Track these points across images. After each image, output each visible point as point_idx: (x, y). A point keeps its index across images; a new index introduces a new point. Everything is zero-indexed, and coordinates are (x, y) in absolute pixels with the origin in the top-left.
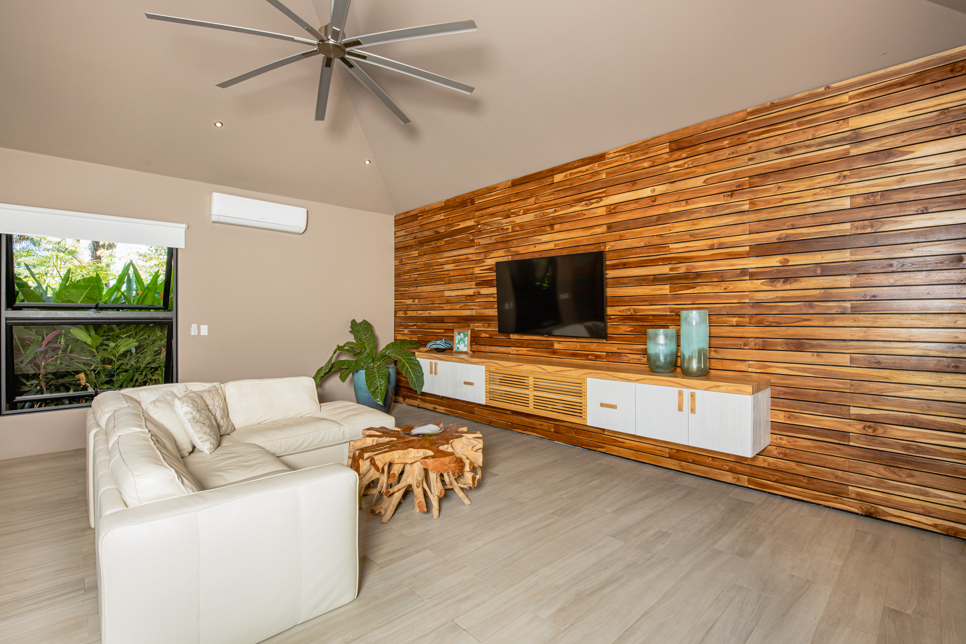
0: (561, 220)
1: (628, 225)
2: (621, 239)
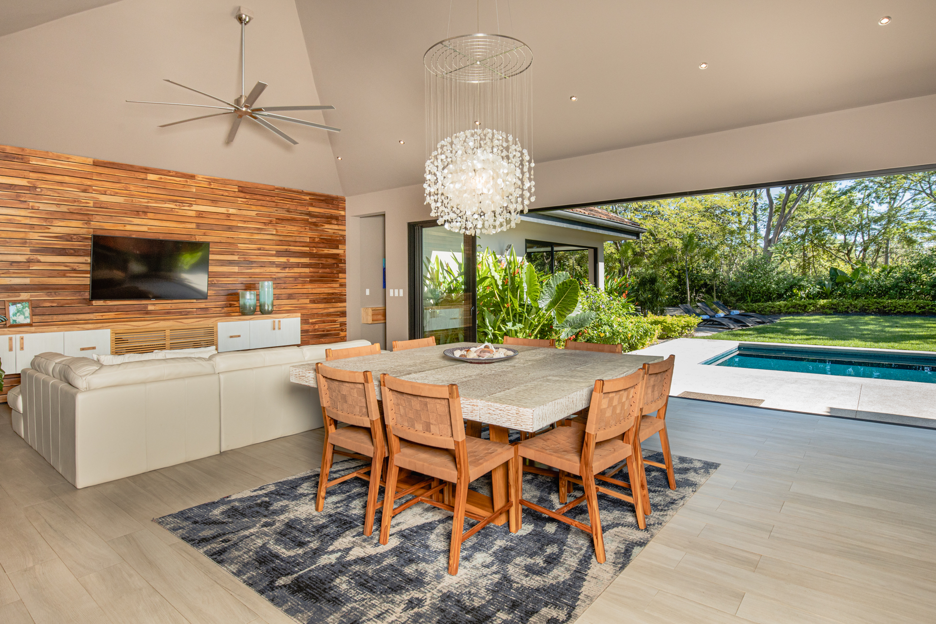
0: (157, 211)
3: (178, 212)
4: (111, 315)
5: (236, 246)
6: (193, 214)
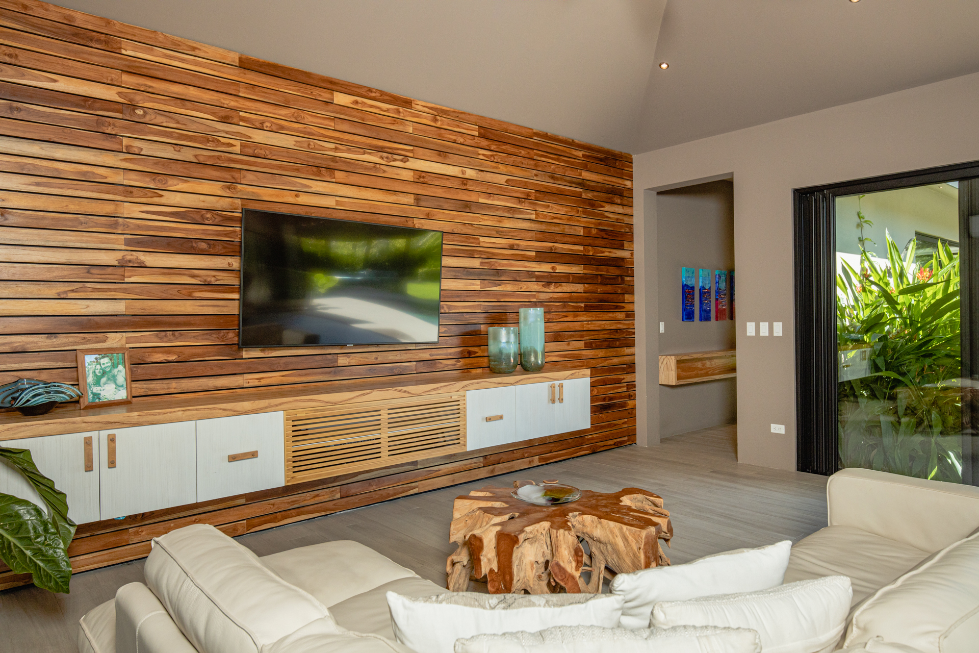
0: (351, 168)
2: (431, 217)
3: (384, 172)
4: (275, 377)
5: (477, 241)
6: (408, 175)
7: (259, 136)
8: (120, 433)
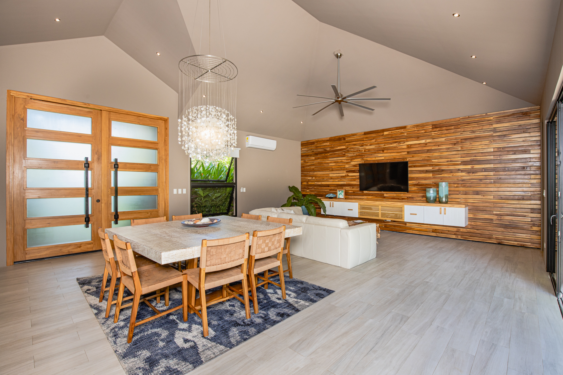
0: (388, 149)
1: (415, 152)
2: (413, 157)
3: (397, 147)
4: (370, 197)
5: (431, 161)
6: (405, 147)
7: (367, 147)
8: (334, 202)
